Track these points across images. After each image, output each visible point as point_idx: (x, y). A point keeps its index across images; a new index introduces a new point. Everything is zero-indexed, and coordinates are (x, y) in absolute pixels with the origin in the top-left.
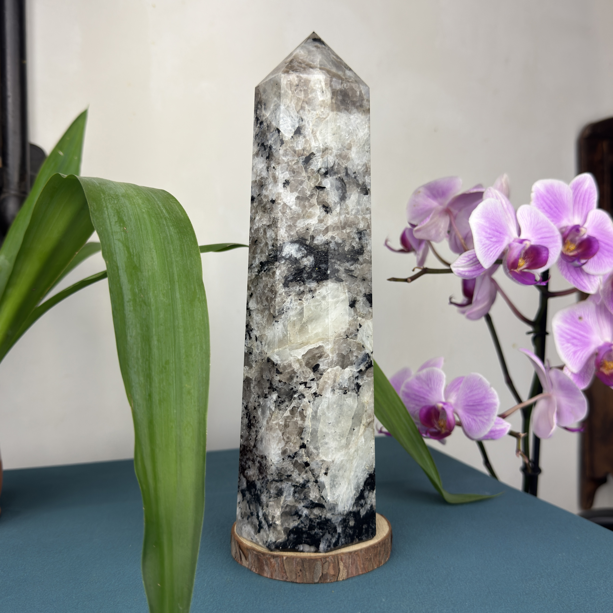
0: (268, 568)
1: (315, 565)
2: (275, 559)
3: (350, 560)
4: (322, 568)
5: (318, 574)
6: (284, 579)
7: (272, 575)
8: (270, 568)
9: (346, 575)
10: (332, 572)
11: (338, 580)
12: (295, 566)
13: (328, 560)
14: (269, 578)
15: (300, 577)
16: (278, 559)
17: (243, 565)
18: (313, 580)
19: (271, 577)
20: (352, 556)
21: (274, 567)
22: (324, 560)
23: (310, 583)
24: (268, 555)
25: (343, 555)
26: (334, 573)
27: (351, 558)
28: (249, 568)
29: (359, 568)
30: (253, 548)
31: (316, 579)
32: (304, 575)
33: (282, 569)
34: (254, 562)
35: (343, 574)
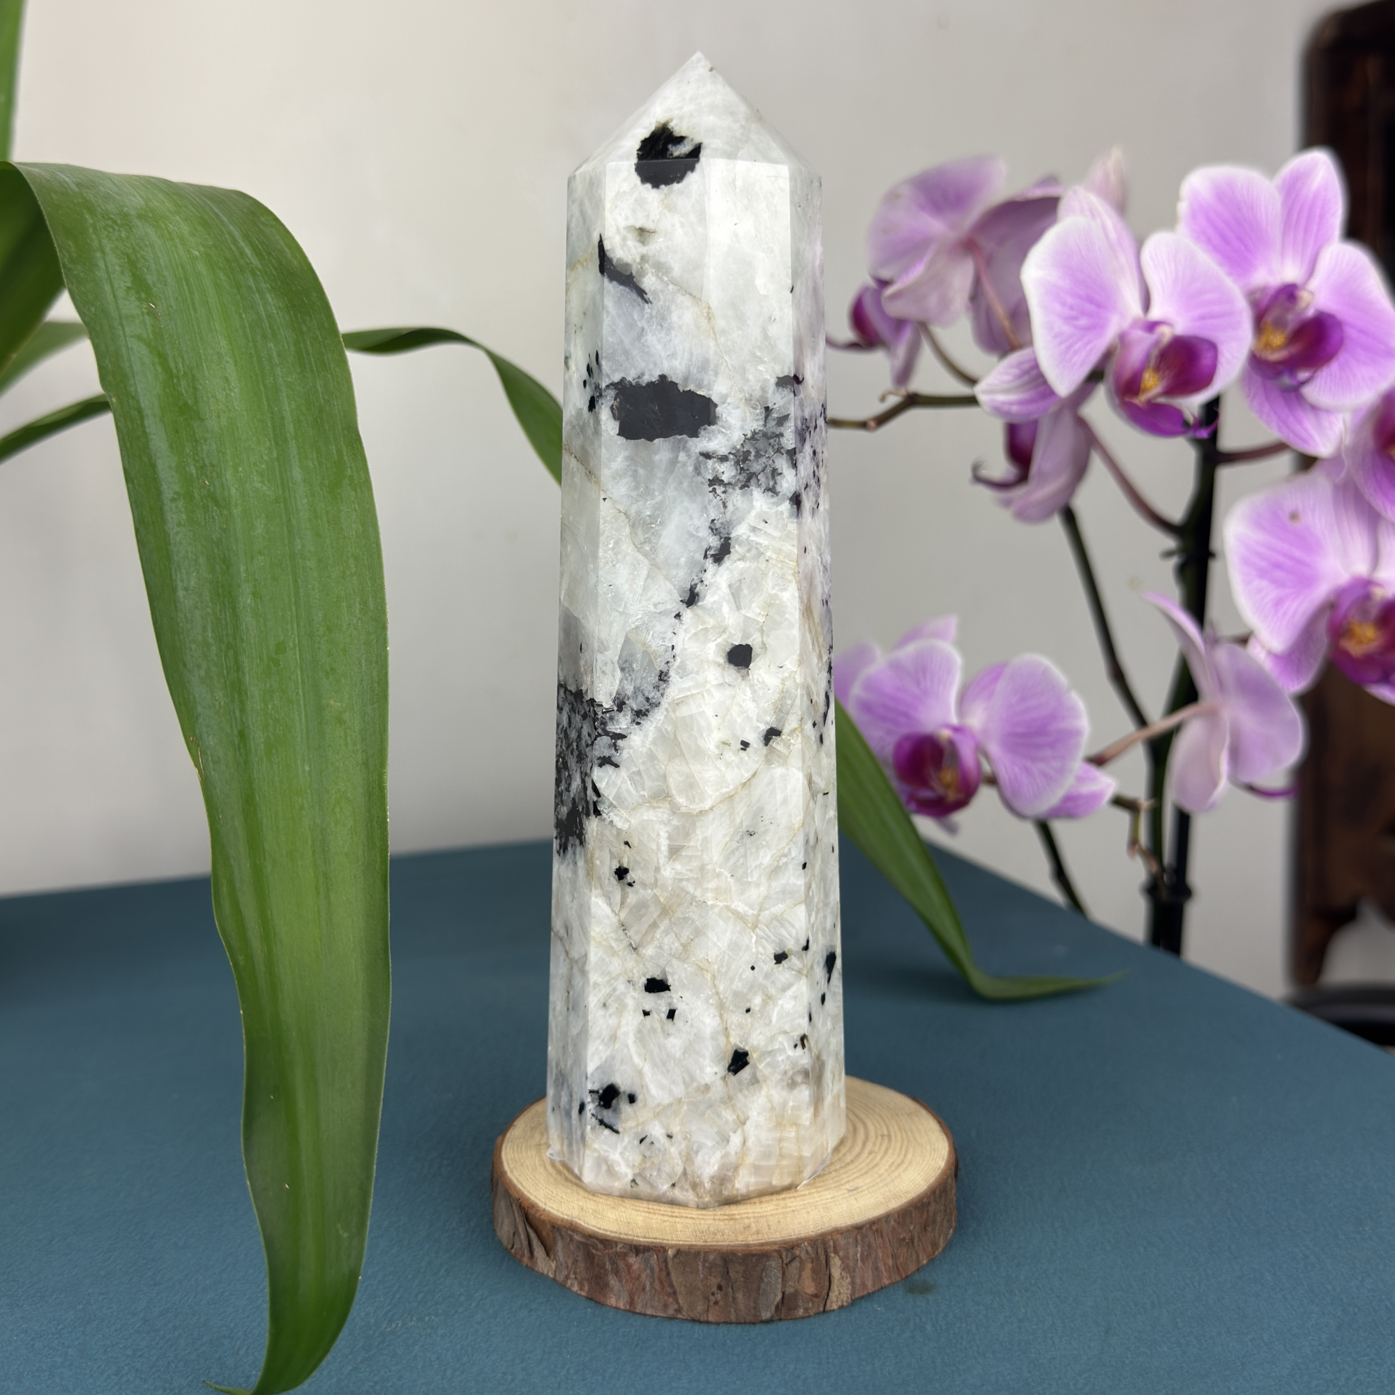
0: (620, 1281)
1: (763, 1270)
2: (641, 1255)
3: (859, 1249)
4: (783, 1278)
5: (772, 1296)
6: (671, 1312)
7: (632, 1302)
8: (627, 1281)
9: (849, 1292)
10: (809, 1287)
11: (828, 1308)
12: (701, 1276)
13: (798, 1253)
14: (624, 1310)
15: (717, 1307)
16: (650, 1256)
17: (536, 1269)
18: (758, 1313)
19: (628, 1307)
20: (864, 1237)
21: (638, 1278)
22: (786, 1258)
23: (747, 1321)
24: (622, 1246)
25: (839, 1236)
26: (816, 1289)
27: (860, 1242)
28: (558, 1278)
29: (882, 1268)
30: (571, 1223)
31: (767, 1311)
32: (731, 1299)
33: (664, 1286)
34: (573, 1263)
35: (842, 1291)
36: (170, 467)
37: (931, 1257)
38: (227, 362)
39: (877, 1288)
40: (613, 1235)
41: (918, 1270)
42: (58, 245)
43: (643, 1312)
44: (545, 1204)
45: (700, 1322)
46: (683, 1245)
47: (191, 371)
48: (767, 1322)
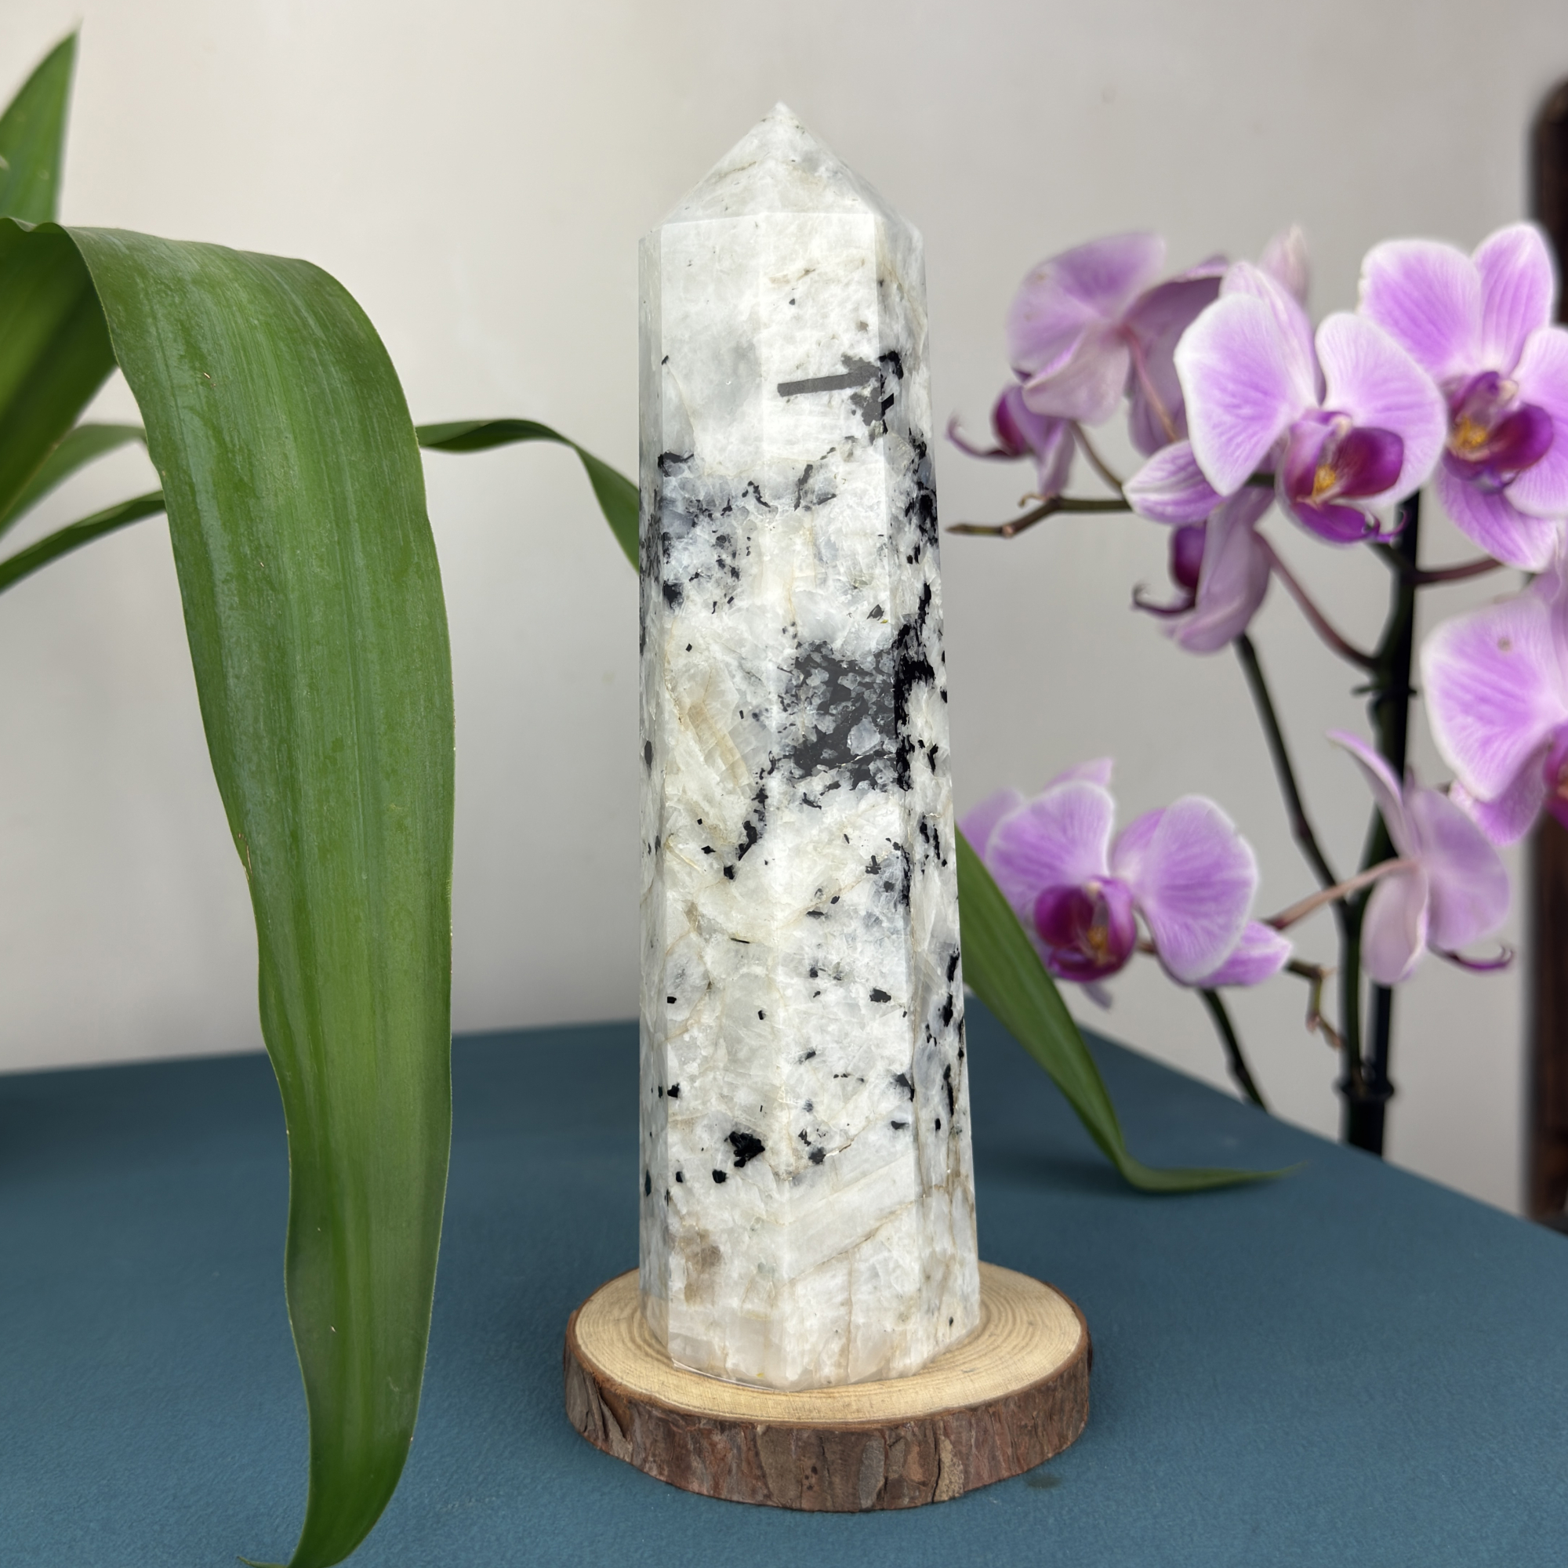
0: (704, 1462)
1: (863, 1451)
2: (726, 1433)
3: (973, 1433)
4: (885, 1462)
5: (873, 1481)
6: (760, 1498)
7: (716, 1486)
8: (710, 1463)
9: (961, 1481)
10: (916, 1473)
11: (937, 1498)
12: (794, 1457)
13: (903, 1433)
14: (709, 1497)
15: (811, 1493)
16: (737, 1434)
17: (611, 1453)
18: (857, 1501)
19: (712, 1492)
20: (979, 1421)
21: (723, 1459)
22: (890, 1437)
23: (847, 1510)
24: (705, 1421)
25: (951, 1417)
26: (923, 1476)
27: (975, 1426)
28: (635, 1463)
29: (1001, 1458)
30: (650, 1398)
31: (867, 1498)
32: (827, 1483)
33: (752, 1469)
34: (652, 1444)
35: (953, 1481)
36: (223, 547)
37: (1057, 1451)
38: (286, 437)
39: (994, 1481)
40: (697, 1410)
41: (1042, 1463)
42: (106, 308)
43: (728, 1498)
44: (622, 1379)
45: (792, 1509)
46: (774, 1421)
47: (247, 446)
48: (867, 1511)
